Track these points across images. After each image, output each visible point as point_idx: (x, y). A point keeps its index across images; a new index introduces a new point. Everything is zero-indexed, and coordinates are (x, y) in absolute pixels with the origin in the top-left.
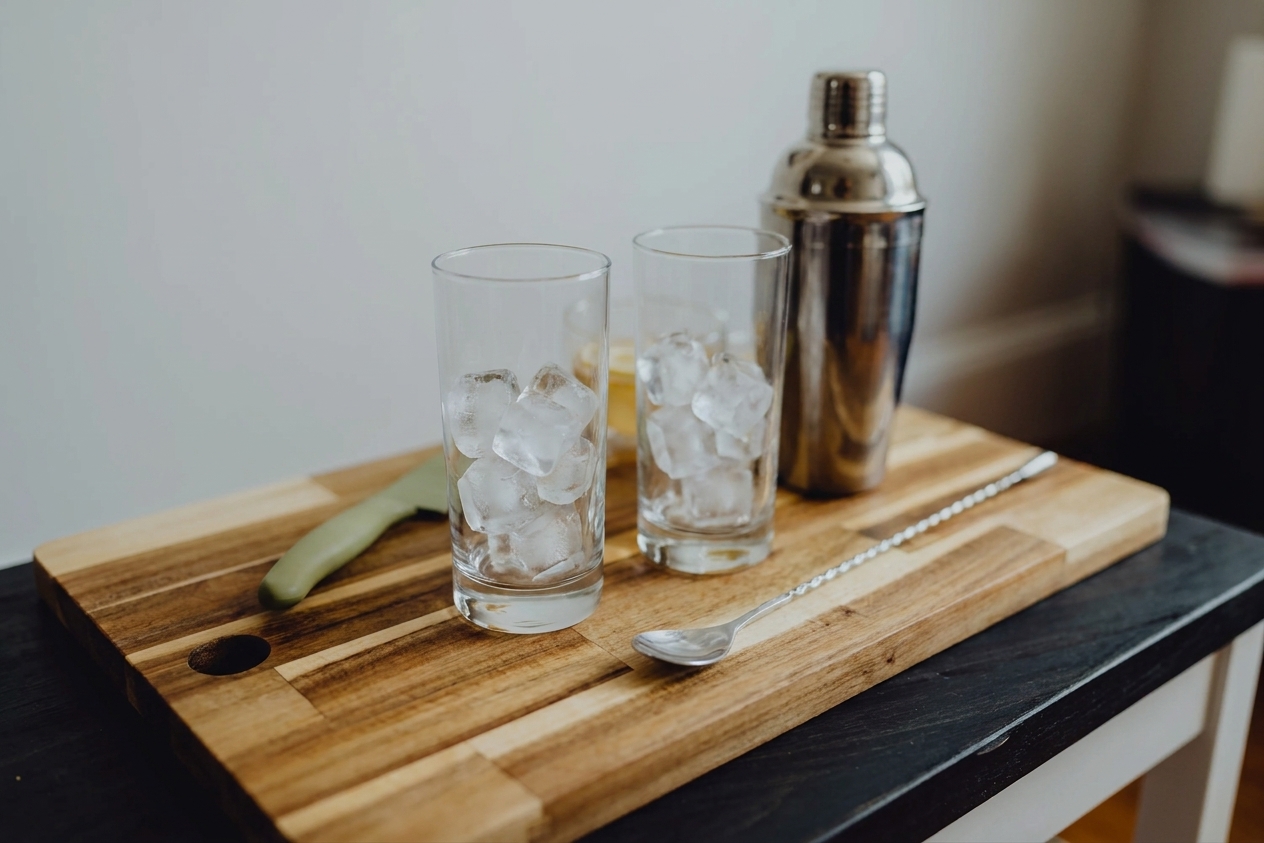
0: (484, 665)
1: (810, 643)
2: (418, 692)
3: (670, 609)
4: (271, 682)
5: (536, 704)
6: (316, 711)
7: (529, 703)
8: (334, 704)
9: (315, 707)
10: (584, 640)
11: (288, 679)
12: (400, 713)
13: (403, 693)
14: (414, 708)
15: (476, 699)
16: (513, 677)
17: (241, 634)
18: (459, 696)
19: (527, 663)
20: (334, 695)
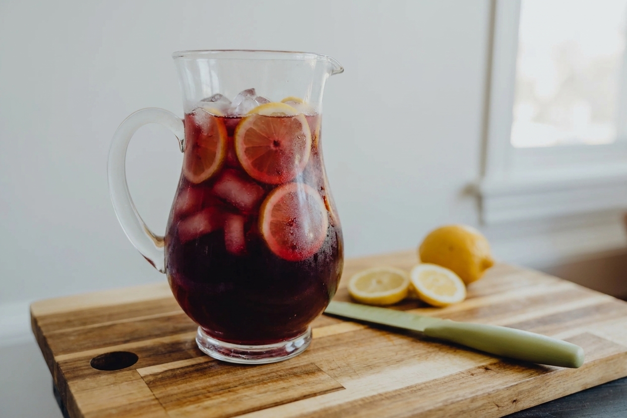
0: (258, 378)
1: (461, 383)
2: (211, 389)
3: (376, 358)
4: (131, 377)
5: (282, 402)
6: (151, 393)
7: (278, 401)
8: (163, 390)
9: (152, 392)
10: (319, 370)
11: (142, 376)
12: (199, 399)
13: (203, 389)
14: (208, 397)
15: (246, 396)
16: (272, 386)
17: (127, 351)
18: (238, 393)
19: (282, 380)
20: (165, 386)
